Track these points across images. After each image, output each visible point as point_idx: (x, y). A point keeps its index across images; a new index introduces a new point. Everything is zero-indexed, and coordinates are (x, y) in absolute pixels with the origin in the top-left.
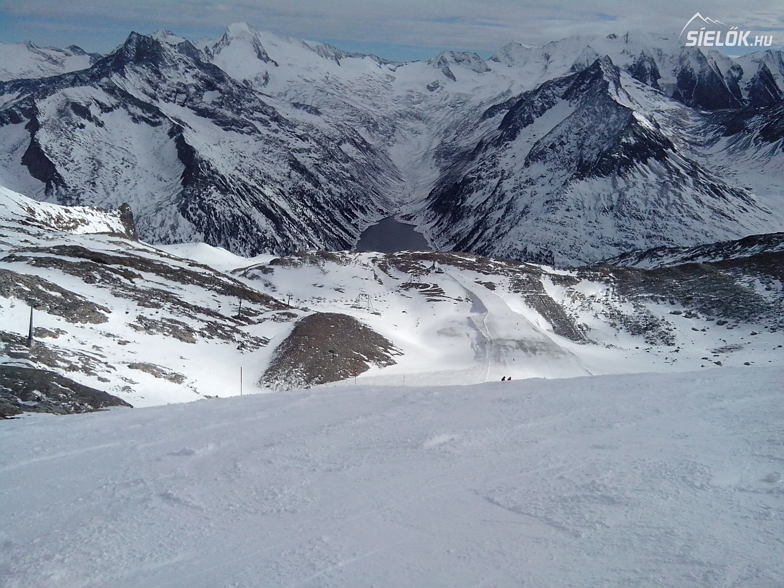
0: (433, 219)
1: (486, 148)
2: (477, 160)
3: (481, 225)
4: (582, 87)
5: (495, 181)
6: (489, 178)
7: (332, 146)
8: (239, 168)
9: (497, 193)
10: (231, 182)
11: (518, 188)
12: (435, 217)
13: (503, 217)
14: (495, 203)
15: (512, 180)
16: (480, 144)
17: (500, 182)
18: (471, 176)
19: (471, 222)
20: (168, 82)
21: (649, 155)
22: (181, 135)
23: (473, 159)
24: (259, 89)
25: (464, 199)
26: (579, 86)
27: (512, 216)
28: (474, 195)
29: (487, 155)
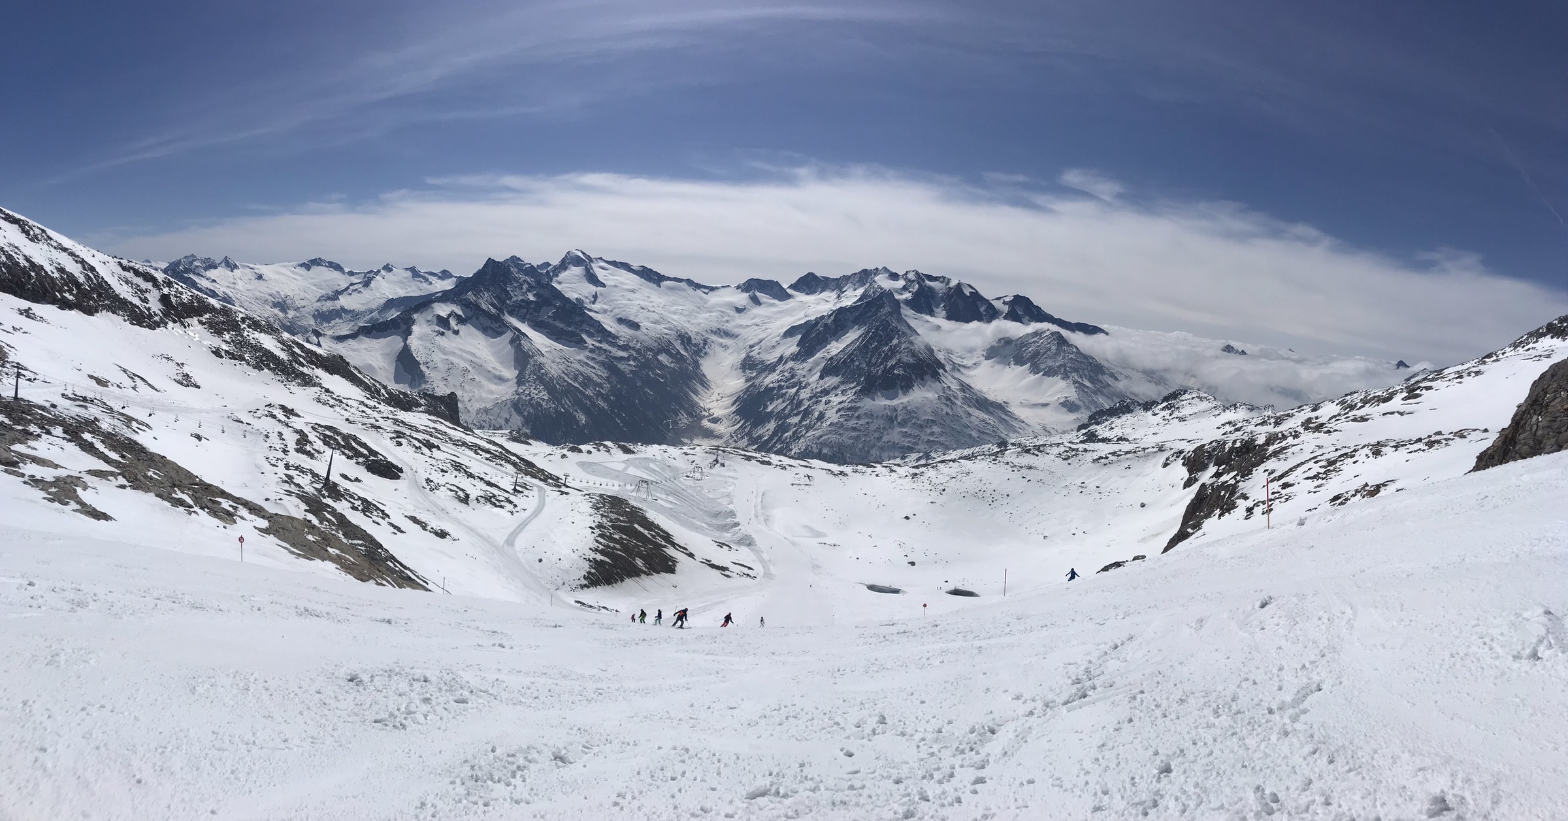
0: (738, 423)
1: (786, 363)
2: (778, 372)
3: (782, 429)
4: (869, 314)
5: (794, 390)
6: (788, 387)
7: (650, 355)
8: (566, 372)
9: (795, 401)
10: (558, 383)
11: (815, 397)
12: (740, 421)
13: (800, 422)
14: (792, 410)
15: (808, 390)
16: (781, 358)
17: (798, 391)
18: (772, 385)
19: (772, 426)
20: (513, 299)
21: (926, 373)
22: (520, 343)
23: (774, 371)
24: (588, 306)
25: (766, 407)
26: (867, 313)
27: (808, 422)
28: (776, 403)
29: (787, 368)
